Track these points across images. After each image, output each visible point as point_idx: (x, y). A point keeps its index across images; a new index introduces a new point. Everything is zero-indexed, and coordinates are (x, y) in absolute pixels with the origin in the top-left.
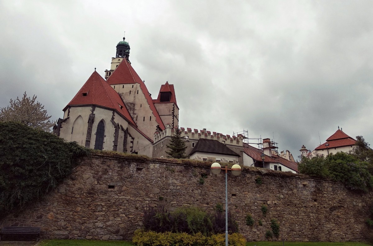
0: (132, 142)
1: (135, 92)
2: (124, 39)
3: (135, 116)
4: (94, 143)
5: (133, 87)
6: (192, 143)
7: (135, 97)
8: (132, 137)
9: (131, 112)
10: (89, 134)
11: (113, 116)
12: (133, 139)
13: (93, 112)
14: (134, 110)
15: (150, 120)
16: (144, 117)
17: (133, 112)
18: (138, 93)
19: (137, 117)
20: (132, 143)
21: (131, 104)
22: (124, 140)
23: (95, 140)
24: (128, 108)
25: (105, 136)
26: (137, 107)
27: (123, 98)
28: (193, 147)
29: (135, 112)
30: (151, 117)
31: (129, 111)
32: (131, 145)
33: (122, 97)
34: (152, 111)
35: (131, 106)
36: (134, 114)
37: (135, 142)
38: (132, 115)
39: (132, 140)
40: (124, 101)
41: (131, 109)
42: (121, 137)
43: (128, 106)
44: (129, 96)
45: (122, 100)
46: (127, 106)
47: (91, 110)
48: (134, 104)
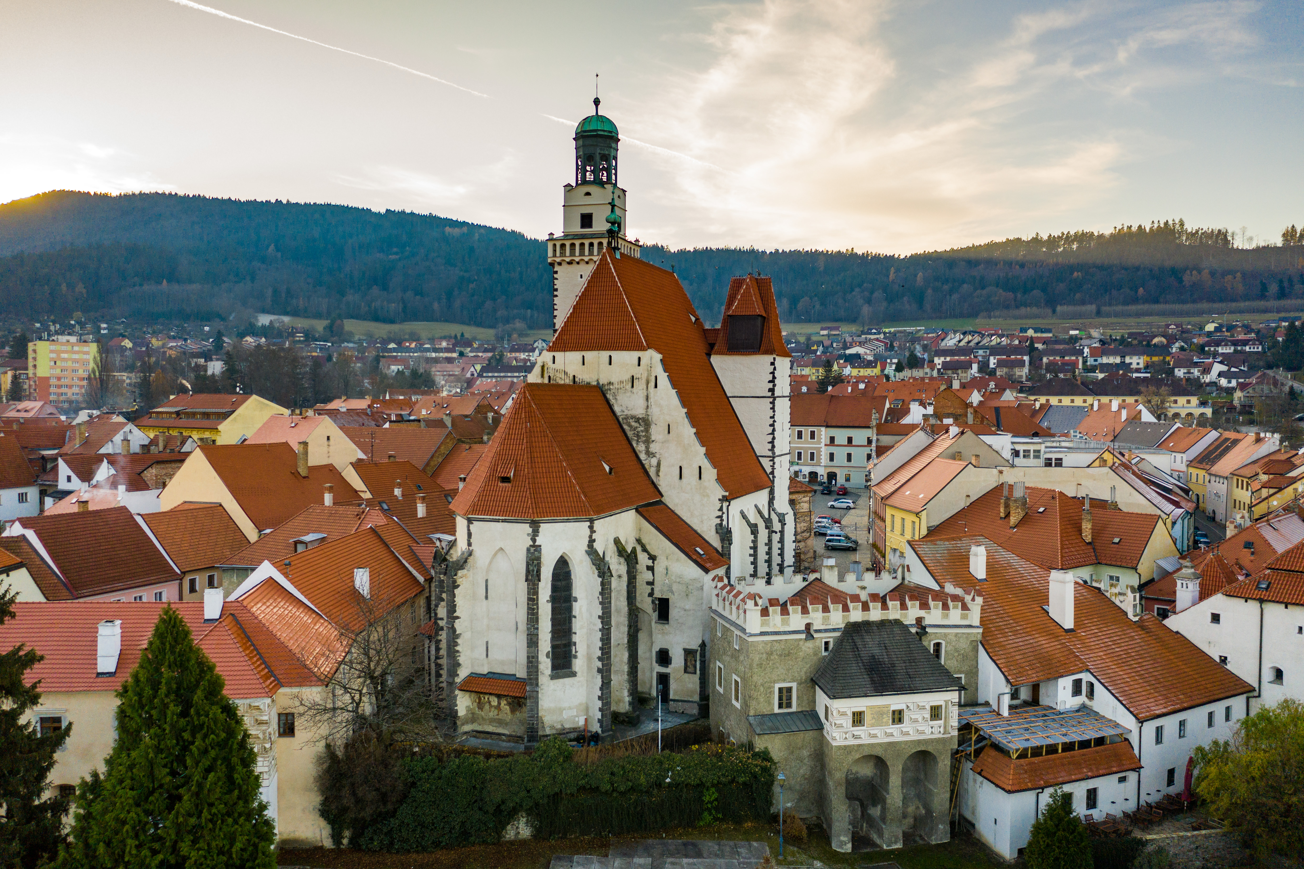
0: (651, 569)
1: (648, 383)
2: (597, 102)
3: (654, 461)
4: (549, 624)
5: (639, 365)
6: (824, 640)
7: (647, 398)
8: (649, 554)
9: (640, 448)
10: (533, 614)
11: (590, 537)
12: (653, 558)
13: (534, 540)
14: (648, 441)
15: (700, 478)
16: (681, 468)
17: (647, 448)
18: (656, 387)
19: (659, 465)
20: (650, 572)
21: (637, 420)
22: (628, 586)
23: (550, 616)
24: (630, 434)
25: (576, 600)
26: (657, 433)
27: (613, 401)
28: (826, 654)
29: (653, 448)
30: (700, 467)
31: (635, 445)
32: (648, 576)
33: (608, 396)
34: (703, 450)
35: (639, 429)
36: (649, 454)
37: (659, 568)
38: (643, 456)
39: (650, 563)
40: (617, 409)
41: (638, 436)
42: (620, 576)
43: (630, 426)
44: (629, 394)
45: (610, 407)
46: (625, 427)
47: (528, 535)
48: (646, 422)
